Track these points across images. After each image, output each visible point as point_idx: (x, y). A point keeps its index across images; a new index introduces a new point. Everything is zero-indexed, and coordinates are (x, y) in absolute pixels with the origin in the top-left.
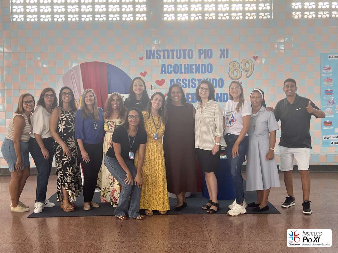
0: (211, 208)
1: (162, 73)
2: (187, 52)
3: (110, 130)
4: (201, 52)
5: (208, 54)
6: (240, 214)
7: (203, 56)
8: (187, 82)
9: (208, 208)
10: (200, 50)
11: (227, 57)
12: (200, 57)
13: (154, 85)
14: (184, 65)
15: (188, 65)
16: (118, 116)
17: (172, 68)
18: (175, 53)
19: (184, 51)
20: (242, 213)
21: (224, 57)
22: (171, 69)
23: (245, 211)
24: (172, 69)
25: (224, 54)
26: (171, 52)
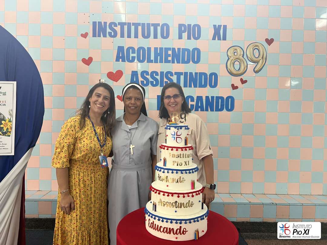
4: (182, 29)
5: (193, 31)
8: (158, 77)
11: (224, 39)
13: (104, 80)
14: (155, 48)
15: (161, 49)
17: (135, 53)
18: (140, 28)
19: (156, 26)
21: (219, 39)
22: (133, 55)
25: (219, 33)
26: (134, 26)
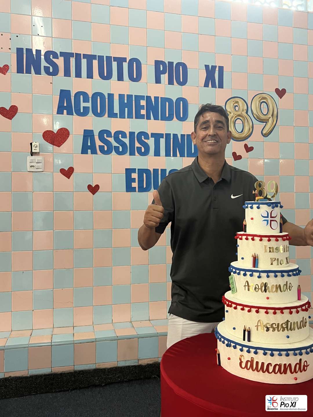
1: (60, 111)
2: (125, 65)
4: (160, 68)
5: (177, 73)
7: (165, 78)
8: (127, 141)
10: (158, 63)
11: (221, 86)
12: (158, 81)
13: (37, 144)
14: (120, 95)
15: (130, 97)
17: (88, 101)
18: (95, 63)
19: (120, 61)
21: (214, 86)
22: (86, 105)
24: (89, 105)
25: (213, 77)
26: (85, 60)
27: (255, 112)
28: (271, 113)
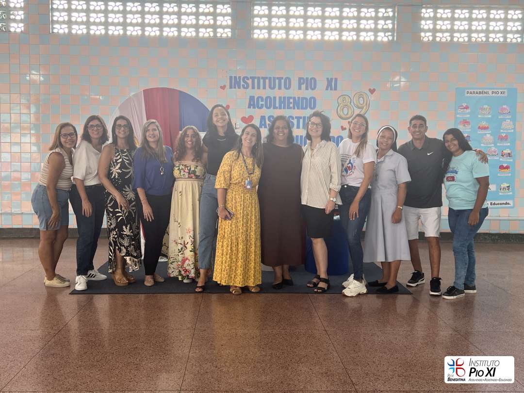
0: (319, 286)
1: (249, 107)
2: (283, 81)
3: (182, 177)
4: (301, 81)
5: (310, 84)
6: (359, 294)
7: (303, 86)
9: (315, 285)
10: (300, 79)
11: (336, 89)
12: (300, 88)
13: (238, 123)
14: (279, 97)
15: (284, 98)
16: (192, 158)
17: (263, 101)
18: (267, 81)
19: (280, 79)
20: (361, 293)
21: (331, 89)
22: (262, 103)
23: (365, 290)
24: (264, 103)
25: (331, 85)
26: (262, 80)
27: (355, 103)
28: (365, 103)
